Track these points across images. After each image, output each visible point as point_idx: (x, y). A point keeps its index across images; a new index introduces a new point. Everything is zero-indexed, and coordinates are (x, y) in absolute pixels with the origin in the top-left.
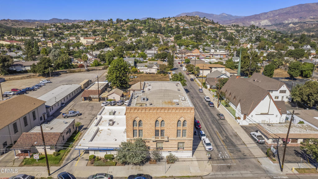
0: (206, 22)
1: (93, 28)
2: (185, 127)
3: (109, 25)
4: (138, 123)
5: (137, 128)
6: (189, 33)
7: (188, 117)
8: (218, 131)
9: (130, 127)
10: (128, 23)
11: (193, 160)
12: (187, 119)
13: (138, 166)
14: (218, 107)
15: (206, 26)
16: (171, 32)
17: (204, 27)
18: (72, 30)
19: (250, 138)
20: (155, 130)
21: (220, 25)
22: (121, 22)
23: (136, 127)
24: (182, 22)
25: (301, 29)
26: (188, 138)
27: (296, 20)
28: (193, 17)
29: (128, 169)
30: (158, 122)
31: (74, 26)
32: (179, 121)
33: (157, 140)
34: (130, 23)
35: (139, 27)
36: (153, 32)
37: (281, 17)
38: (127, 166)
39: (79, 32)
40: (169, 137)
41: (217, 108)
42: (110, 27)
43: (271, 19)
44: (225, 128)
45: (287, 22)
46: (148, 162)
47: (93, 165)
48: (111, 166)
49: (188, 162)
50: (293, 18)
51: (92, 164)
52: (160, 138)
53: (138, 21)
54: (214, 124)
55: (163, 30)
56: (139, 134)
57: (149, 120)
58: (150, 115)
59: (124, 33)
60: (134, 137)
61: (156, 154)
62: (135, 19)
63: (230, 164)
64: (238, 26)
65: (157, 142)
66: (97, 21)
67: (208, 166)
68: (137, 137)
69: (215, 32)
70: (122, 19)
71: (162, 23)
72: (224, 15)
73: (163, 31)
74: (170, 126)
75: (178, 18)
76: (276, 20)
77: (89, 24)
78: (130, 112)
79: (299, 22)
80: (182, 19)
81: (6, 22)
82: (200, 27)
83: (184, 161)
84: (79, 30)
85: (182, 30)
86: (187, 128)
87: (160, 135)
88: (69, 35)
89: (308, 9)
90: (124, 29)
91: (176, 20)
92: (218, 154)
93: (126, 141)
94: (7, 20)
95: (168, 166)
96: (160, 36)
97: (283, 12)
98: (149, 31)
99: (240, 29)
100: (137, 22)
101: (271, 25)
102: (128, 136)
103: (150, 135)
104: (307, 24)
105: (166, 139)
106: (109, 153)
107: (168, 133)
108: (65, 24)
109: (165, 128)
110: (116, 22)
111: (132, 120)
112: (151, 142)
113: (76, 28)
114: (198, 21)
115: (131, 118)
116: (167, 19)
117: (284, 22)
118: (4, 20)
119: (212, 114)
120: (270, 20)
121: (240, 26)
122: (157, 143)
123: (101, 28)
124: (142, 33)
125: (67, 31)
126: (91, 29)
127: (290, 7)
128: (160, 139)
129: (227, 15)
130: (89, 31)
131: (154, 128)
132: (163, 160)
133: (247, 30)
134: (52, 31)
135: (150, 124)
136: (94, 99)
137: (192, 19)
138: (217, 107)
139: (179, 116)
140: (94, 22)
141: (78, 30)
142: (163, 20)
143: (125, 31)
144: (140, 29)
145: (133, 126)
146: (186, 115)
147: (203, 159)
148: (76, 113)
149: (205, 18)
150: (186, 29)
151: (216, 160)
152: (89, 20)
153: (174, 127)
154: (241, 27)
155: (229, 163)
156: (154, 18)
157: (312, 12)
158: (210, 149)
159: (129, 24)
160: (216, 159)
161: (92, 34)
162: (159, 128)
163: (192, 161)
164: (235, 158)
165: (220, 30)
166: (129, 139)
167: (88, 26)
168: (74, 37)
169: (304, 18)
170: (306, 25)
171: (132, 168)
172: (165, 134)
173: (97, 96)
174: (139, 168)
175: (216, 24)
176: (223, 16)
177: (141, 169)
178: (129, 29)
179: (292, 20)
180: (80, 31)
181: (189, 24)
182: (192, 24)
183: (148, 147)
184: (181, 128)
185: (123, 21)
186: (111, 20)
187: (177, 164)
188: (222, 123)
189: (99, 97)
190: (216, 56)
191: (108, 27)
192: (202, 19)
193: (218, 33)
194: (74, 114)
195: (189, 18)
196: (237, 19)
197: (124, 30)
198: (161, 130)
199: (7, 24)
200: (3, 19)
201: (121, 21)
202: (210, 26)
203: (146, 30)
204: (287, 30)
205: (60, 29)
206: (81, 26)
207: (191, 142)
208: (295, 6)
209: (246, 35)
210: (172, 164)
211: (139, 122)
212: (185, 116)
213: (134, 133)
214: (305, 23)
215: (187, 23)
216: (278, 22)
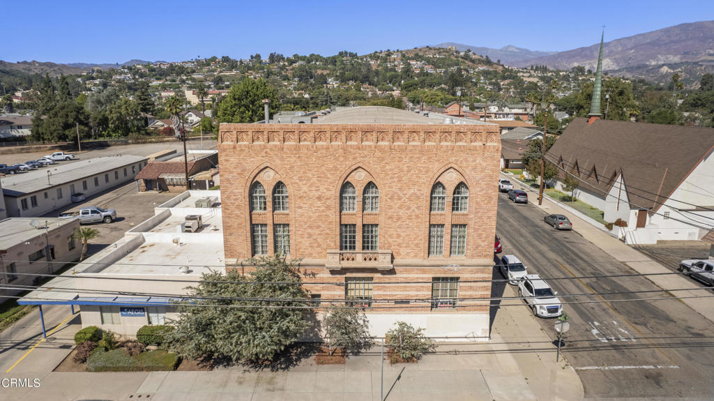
0: (473, 61)
1: (215, 73)
2: (463, 212)
3: (252, 68)
4: (269, 194)
5: (265, 216)
6: (435, 81)
7: (474, 168)
8: (559, 259)
9: (237, 212)
10: (294, 62)
11: (494, 347)
12: (471, 177)
13: (267, 373)
14: (540, 204)
15: (474, 69)
16: (394, 79)
17: (468, 71)
18: (168, 78)
19: (683, 279)
20: (341, 225)
21: (504, 68)
22: (279, 61)
23: (262, 212)
24: (417, 61)
25: (688, 76)
26: (472, 257)
27: (676, 59)
28: (443, 49)
29: (225, 384)
30: (350, 189)
31: (174, 70)
32: (437, 185)
33: (346, 264)
34: (301, 62)
35: (319, 72)
36: (352, 80)
37: (641, 52)
38: (220, 372)
39: (183, 82)
40: (399, 253)
41: (540, 206)
42: (254, 71)
43: (617, 56)
44: (583, 253)
45: (653, 63)
46: (307, 356)
47: (85, 366)
48: (157, 369)
49: (475, 357)
50: (668, 54)
51: (84, 361)
52: (359, 257)
53: (318, 58)
54: (543, 241)
55: (374, 76)
56: (275, 242)
57: (315, 179)
58: (318, 158)
59: (286, 84)
60: (254, 252)
61: (343, 325)
62: (312, 55)
63: (653, 364)
64: (545, 69)
65: (349, 275)
66: (226, 59)
67: (560, 373)
68: (270, 255)
69: (494, 81)
70: (282, 55)
71: (372, 62)
72: (509, 49)
73: (376, 79)
74: (400, 207)
75: (408, 51)
76: (630, 58)
77: (209, 65)
78: (234, 148)
79: (682, 63)
80: (417, 55)
81: (28, 66)
82: (459, 70)
83: (456, 352)
84: (185, 78)
85: (418, 75)
86: (472, 216)
87: (359, 244)
88: (162, 88)
89: (702, 35)
90: (287, 76)
91: (403, 56)
92: (588, 327)
93: (224, 273)
94: (30, 64)
95: (392, 371)
96: (368, 88)
97: (644, 42)
98: (343, 79)
99: (549, 74)
100: (317, 61)
101: (619, 70)
102: (229, 251)
103: (319, 246)
104: (702, 65)
105: (384, 262)
106: (158, 320)
107: (391, 236)
108: (155, 67)
109: (379, 214)
110: (268, 61)
111: (243, 181)
112: (325, 275)
113: (178, 74)
114: (455, 59)
115: (239, 170)
116: (383, 55)
117: (648, 63)
118: (25, 62)
119: (526, 218)
120: (614, 59)
121: (551, 69)
122: (347, 279)
123: (234, 72)
124: (326, 83)
125: (157, 79)
126: (211, 76)
127: (661, 31)
128: (359, 261)
129: (517, 51)
130: (206, 80)
131: (333, 216)
132: (374, 349)
133: (566, 78)
134: (124, 81)
135: (319, 198)
136: (174, 185)
137: (439, 53)
138: (536, 203)
139: (437, 165)
140: (219, 62)
141: (181, 79)
142: (375, 56)
143: (289, 80)
144: (322, 74)
145: (252, 208)
146: (466, 160)
147: (534, 346)
148: (103, 214)
149: (470, 51)
150: (427, 74)
151: (584, 349)
152: (209, 57)
153: (417, 212)
154: (552, 72)
155: (647, 363)
156: (354, 53)
157: (710, 40)
158: (553, 310)
159: (296, 65)
160: (587, 344)
161: (212, 86)
162: (354, 215)
163: (492, 352)
164: (662, 341)
165: (504, 78)
166: (233, 261)
167: (205, 69)
168: (171, 91)
169: (693, 54)
170: (698, 68)
171: (239, 377)
172: (379, 241)
173: (183, 176)
174: (270, 382)
175: (495, 66)
176: (511, 52)
177: (279, 385)
178: (298, 73)
179: (667, 58)
180: (187, 79)
181: (435, 64)
182: (440, 65)
183: (314, 296)
184: (446, 215)
185: (283, 59)
186: (258, 56)
187: (427, 364)
188: (566, 240)
189: (187, 178)
190: (504, 117)
191: (249, 72)
192: (462, 54)
193: (502, 83)
194: (96, 216)
195: (433, 51)
196: (541, 56)
197: (286, 78)
198: (364, 225)
199: (30, 70)
200: (22, 61)
201: (281, 58)
202: (481, 68)
203: (337, 76)
204: (655, 80)
205: (142, 76)
206: (189, 70)
207: (486, 275)
208: (671, 27)
209: (565, 87)
210: (410, 367)
211: (274, 192)
212: (465, 164)
213: (253, 238)
214: (696, 63)
215: (429, 61)
216: (633, 63)
